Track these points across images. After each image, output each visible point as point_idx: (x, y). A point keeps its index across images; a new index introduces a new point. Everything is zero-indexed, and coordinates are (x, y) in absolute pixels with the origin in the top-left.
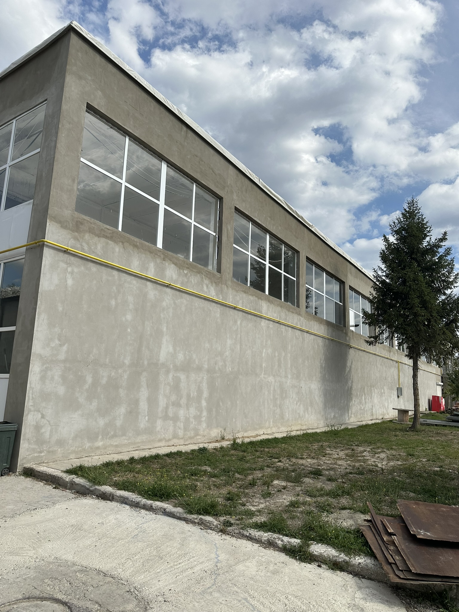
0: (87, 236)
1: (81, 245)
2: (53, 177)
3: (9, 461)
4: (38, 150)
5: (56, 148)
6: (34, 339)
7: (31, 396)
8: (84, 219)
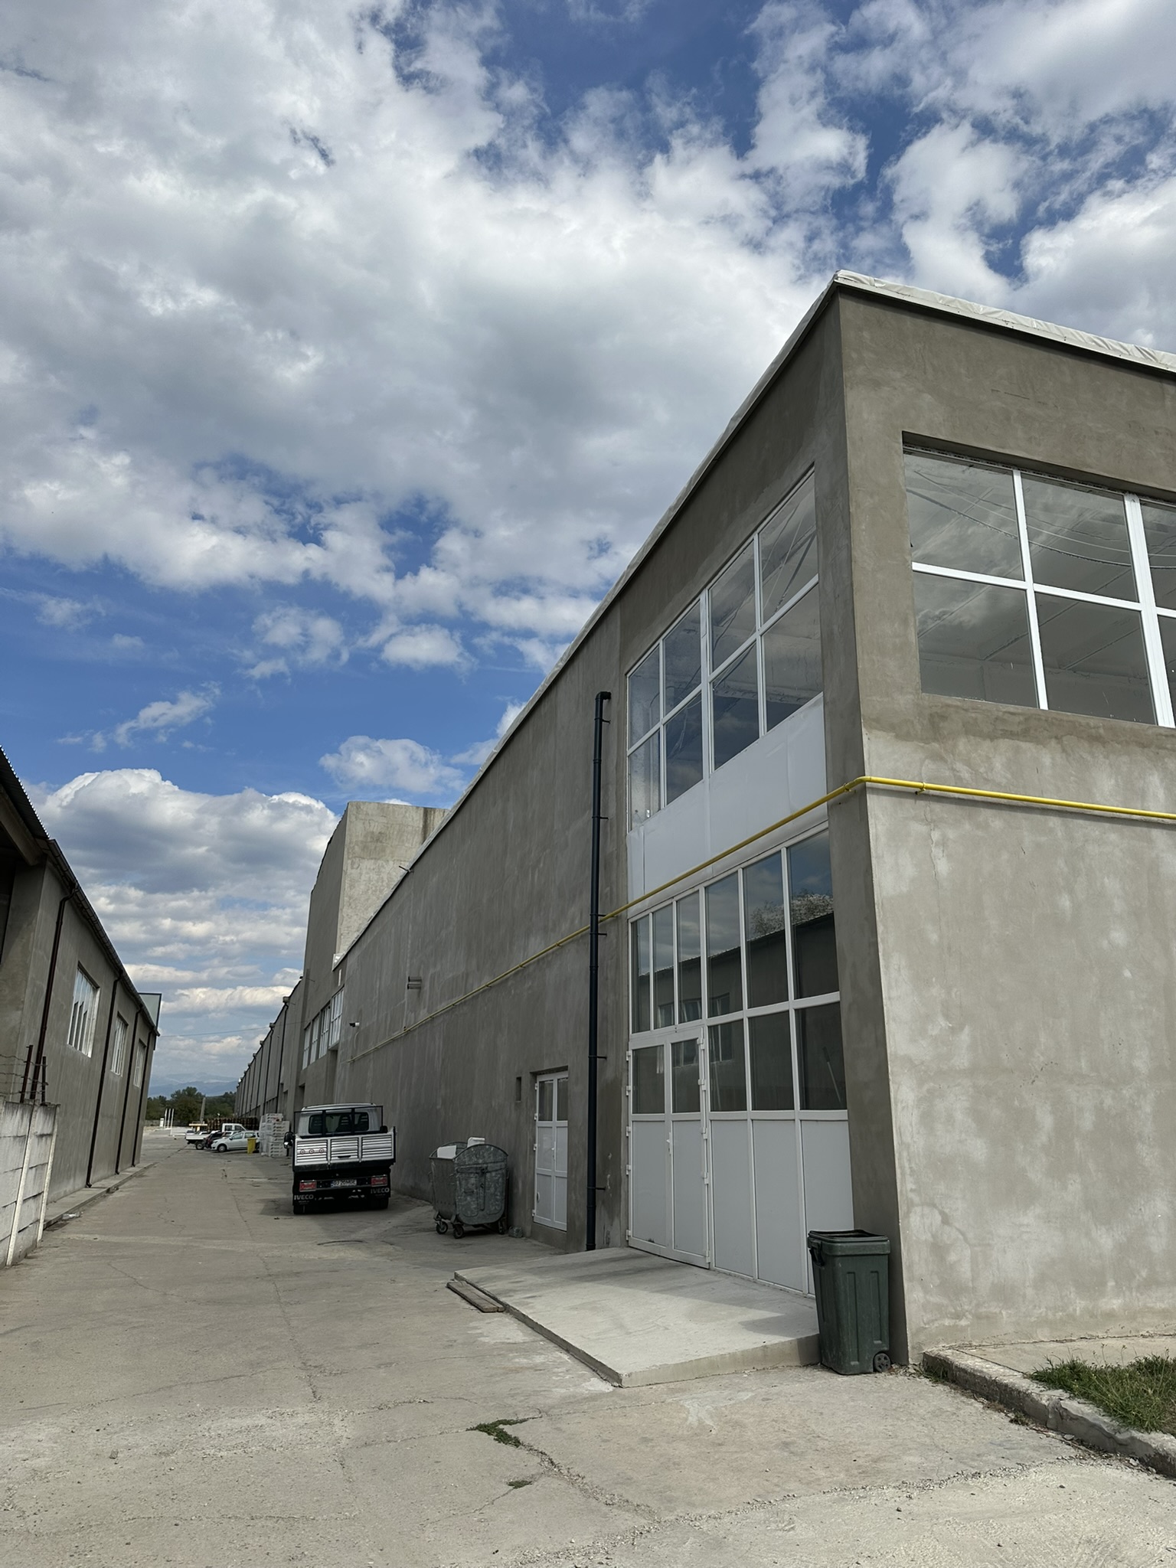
0: (962, 744)
1: (953, 770)
2: (858, 629)
3: (886, 1333)
4: (815, 580)
5: (851, 561)
6: (888, 1021)
7: (907, 1165)
8: (948, 706)
